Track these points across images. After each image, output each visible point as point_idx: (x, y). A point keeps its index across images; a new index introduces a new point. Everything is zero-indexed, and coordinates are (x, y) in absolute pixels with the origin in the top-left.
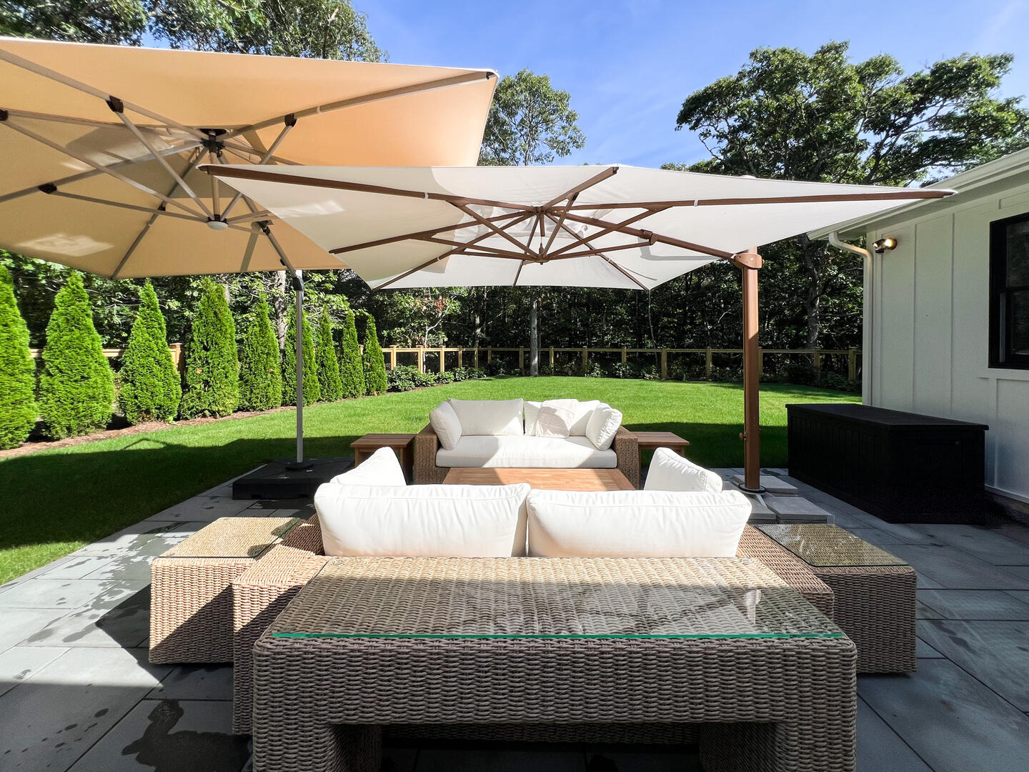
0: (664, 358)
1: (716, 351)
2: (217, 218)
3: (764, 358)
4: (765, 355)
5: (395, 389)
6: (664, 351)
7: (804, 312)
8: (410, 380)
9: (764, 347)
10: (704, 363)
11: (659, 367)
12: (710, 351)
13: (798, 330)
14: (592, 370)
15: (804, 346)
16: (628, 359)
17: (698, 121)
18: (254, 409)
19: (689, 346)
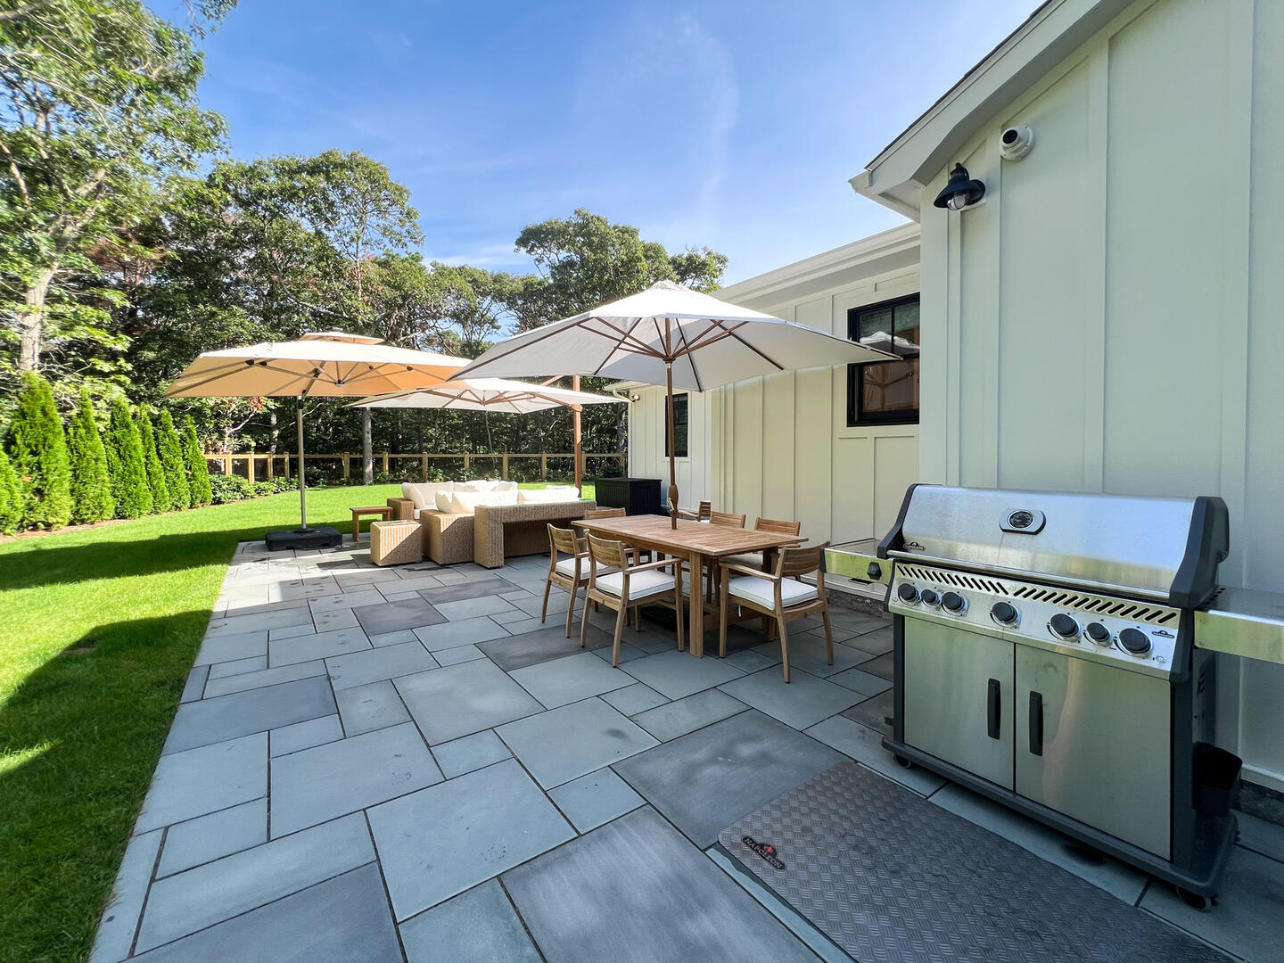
0: (505, 463)
1: (549, 455)
2: (339, 382)
3: (587, 462)
4: (588, 459)
5: (218, 502)
6: (505, 456)
7: (615, 423)
8: (234, 490)
9: (586, 452)
10: (540, 467)
11: (501, 470)
12: (545, 456)
13: (611, 438)
14: (435, 476)
15: (615, 451)
16: (471, 465)
17: (533, 246)
18: (83, 522)
19: (525, 452)
